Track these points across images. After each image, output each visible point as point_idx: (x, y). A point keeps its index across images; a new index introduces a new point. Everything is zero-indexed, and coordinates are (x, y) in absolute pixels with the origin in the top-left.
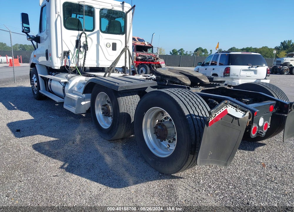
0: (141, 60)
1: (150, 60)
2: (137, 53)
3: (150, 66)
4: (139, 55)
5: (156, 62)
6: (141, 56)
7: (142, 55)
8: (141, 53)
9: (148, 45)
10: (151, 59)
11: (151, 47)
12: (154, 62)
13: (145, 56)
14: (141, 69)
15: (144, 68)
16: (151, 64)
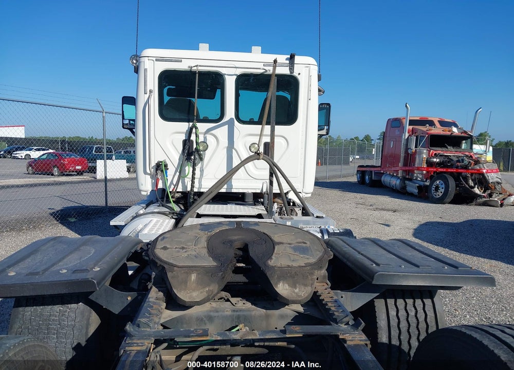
0: (439, 164)
1: (459, 164)
2: (430, 151)
3: (457, 177)
4: (435, 154)
5: (472, 169)
6: (441, 156)
7: (442, 153)
8: (440, 151)
9: (460, 134)
10: (463, 162)
11: (468, 138)
12: (469, 169)
13: (450, 156)
14: (435, 184)
15: (442, 182)
16: (461, 173)
